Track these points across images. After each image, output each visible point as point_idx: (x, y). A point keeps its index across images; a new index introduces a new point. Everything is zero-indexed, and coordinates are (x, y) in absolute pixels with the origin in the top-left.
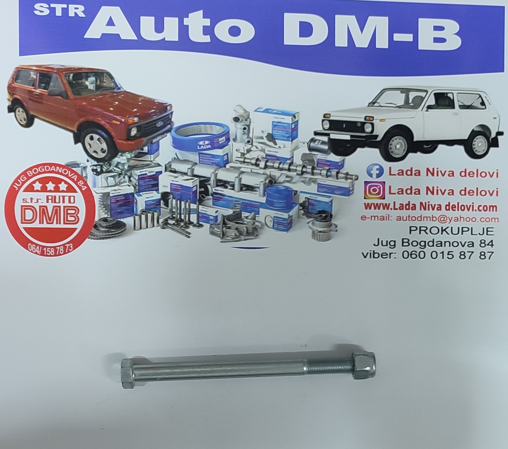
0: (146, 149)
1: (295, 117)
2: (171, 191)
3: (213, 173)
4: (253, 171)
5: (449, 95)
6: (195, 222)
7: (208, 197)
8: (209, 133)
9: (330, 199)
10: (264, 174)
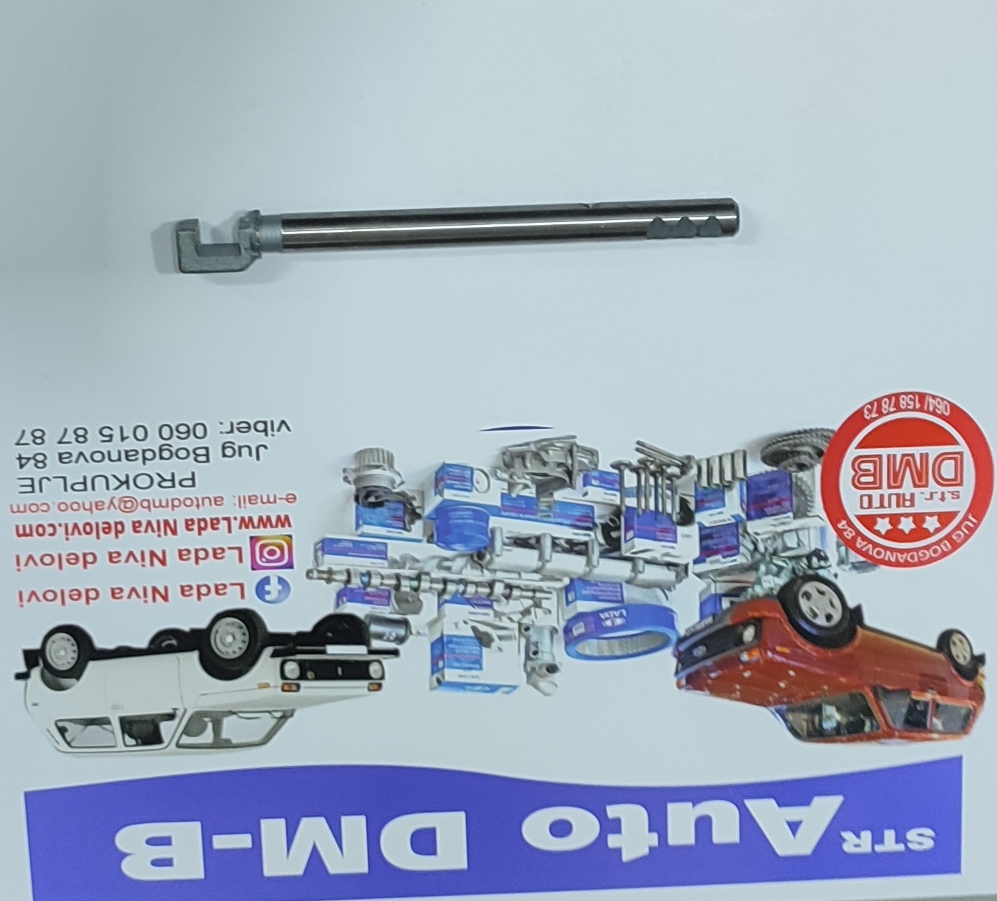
0: (726, 604)
1: (439, 681)
2: (673, 528)
3: (595, 567)
4: (516, 576)
5: (133, 742)
6: (627, 472)
7: (602, 521)
8: (605, 641)
9: (360, 531)
10: (495, 571)
